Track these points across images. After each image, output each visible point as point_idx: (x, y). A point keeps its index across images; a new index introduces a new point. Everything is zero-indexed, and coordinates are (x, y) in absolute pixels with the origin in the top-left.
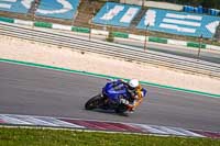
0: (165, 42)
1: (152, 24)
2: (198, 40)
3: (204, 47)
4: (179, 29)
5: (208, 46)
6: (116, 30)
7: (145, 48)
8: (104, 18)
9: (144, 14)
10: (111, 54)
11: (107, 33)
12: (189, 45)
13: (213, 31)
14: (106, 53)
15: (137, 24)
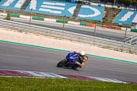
0: (43, 20)
1: (34, 8)
2: (63, 18)
3: (67, 22)
4: (51, 11)
5: (69, 22)
6: (12, 12)
7: (30, 23)
8: (4, 5)
9: (30, 2)
10: (9, 28)
11: (6, 14)
12: (57, 21)
13: (72, 13)
14: (5, 27)
15: (25, 9)
